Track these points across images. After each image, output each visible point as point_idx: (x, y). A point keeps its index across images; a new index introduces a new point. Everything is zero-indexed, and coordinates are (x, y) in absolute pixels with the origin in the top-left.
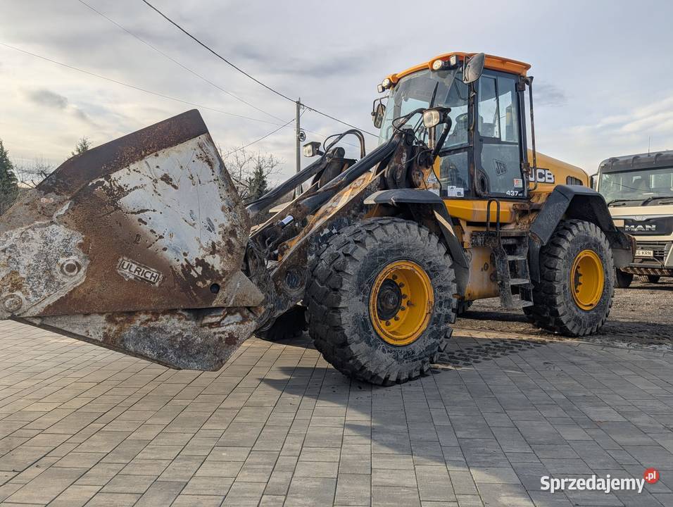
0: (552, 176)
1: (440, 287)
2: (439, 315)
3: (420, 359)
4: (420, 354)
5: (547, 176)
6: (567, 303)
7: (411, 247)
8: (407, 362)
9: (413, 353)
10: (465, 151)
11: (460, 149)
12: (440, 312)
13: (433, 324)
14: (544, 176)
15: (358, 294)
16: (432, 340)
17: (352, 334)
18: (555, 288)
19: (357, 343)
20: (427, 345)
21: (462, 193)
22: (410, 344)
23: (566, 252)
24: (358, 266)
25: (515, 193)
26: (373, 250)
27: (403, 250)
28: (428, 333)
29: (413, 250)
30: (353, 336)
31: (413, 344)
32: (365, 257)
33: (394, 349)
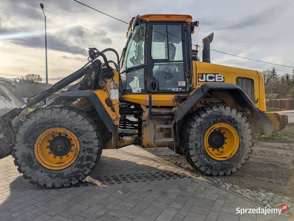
0: (222, 78)
1: (83, 142)
2: (83, 156)
3: (67, 178)
4: (67, 175)
5: (217, 78)
6: (199, 155)
7: (62, 121)
8: (58, 179)
9: (63, 174)
10: (142, 68)
11: (139, 67)
12: (83, 155)
13: (78, 161)
14: (215, 78)
15: (24, 143)
16: (77, 169)
17: (21, 162)
18: (189, 145)
19: (24, 167)
20: (72, 171)
21: (140, 91)
22: (62, 170)
23: (199, 124)
24: (25, 130)
25: (179, 90)
26: (35, 122)
27: (56, 122)
28: (74, 165)
29: (63, 122)
30: (22, 163)
31: (64, 170)
32: (30, 125)
33: (50, 171)
